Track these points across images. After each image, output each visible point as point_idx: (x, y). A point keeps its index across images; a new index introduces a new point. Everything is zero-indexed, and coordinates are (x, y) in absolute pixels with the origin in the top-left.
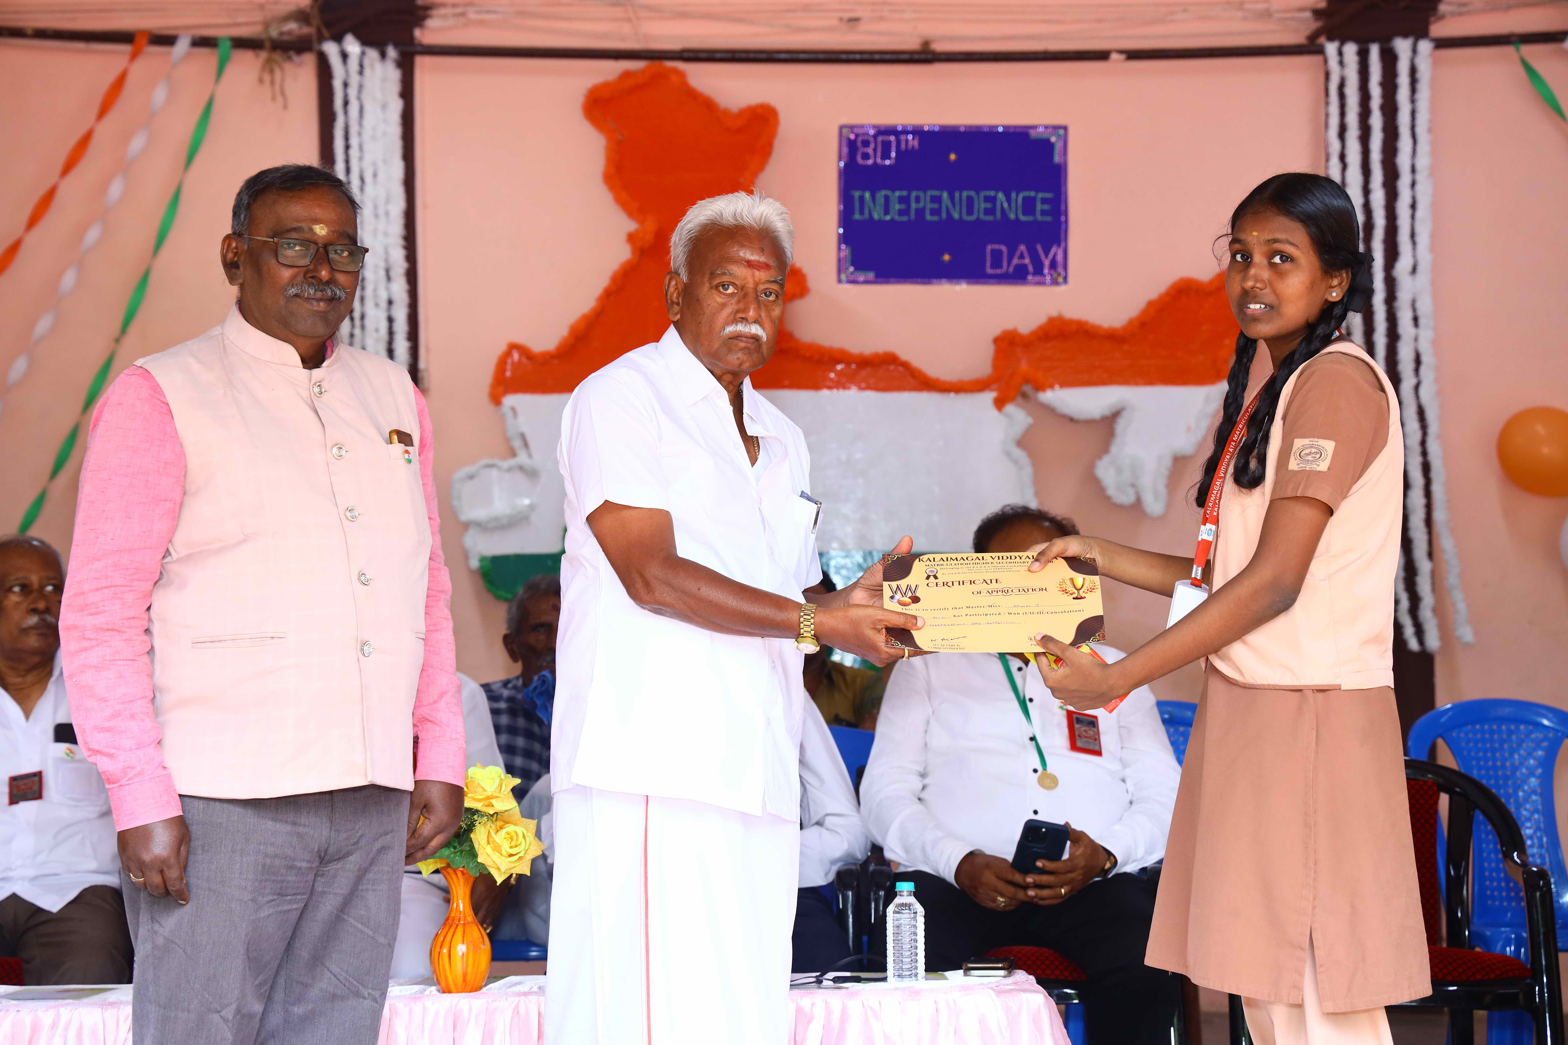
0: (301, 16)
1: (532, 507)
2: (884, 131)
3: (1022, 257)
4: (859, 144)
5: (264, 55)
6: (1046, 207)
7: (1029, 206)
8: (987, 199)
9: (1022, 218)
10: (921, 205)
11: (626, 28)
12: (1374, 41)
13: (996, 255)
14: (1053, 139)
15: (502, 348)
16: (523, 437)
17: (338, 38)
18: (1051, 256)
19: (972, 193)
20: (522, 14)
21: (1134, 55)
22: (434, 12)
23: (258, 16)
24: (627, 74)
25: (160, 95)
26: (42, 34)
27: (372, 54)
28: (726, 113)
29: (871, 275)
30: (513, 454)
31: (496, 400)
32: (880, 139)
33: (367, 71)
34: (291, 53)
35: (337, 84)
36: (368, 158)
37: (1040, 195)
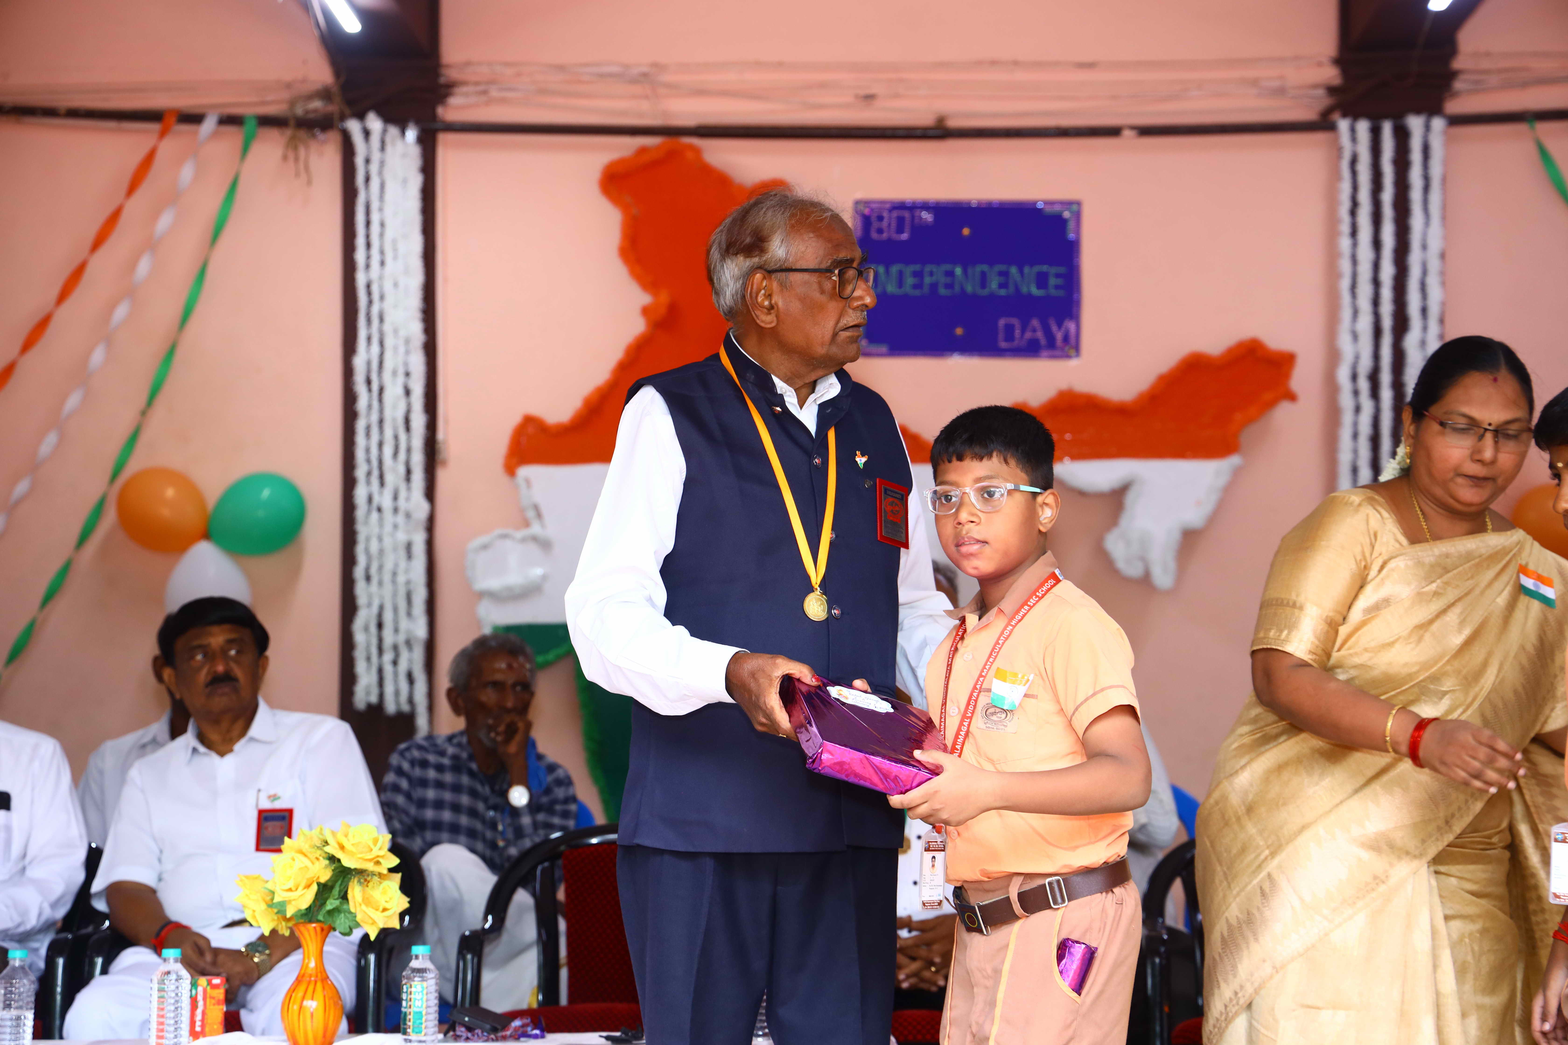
0: (325, 94)
1: (544, 577)
2: (900, 206)
3: (1034, 331)
4: (873, 219)
5: (289, 132)
6: (1060, 281)
7: (1042, 281)
8: (1001, 274)
9: (1035, 291)
10: (934, 278)
11: (645, 106)
12: (1386, 117)
13: (1009, 329)
14: (1066, 214)
15: (515, 419)
16: (536, 508)
17: (361, 116)
18: (1063, 329)
19: (985, 267)
20: (543, 91)
21: (1146, 131)
22: (457, 90)
23: (285, 95)
24: (643, 150)
25: (187, 173)
26: (74, 113)
27: (393, 131)
28: (741, 188)
29: (884, 349)
30: (527, 524)
31: (510, 469)
32: (895, 214)
33: (389, 148)
34: (317, 131)
35: (359, 161)
36: (389, 234)
37: (1053, 270)
